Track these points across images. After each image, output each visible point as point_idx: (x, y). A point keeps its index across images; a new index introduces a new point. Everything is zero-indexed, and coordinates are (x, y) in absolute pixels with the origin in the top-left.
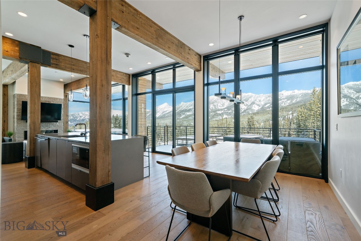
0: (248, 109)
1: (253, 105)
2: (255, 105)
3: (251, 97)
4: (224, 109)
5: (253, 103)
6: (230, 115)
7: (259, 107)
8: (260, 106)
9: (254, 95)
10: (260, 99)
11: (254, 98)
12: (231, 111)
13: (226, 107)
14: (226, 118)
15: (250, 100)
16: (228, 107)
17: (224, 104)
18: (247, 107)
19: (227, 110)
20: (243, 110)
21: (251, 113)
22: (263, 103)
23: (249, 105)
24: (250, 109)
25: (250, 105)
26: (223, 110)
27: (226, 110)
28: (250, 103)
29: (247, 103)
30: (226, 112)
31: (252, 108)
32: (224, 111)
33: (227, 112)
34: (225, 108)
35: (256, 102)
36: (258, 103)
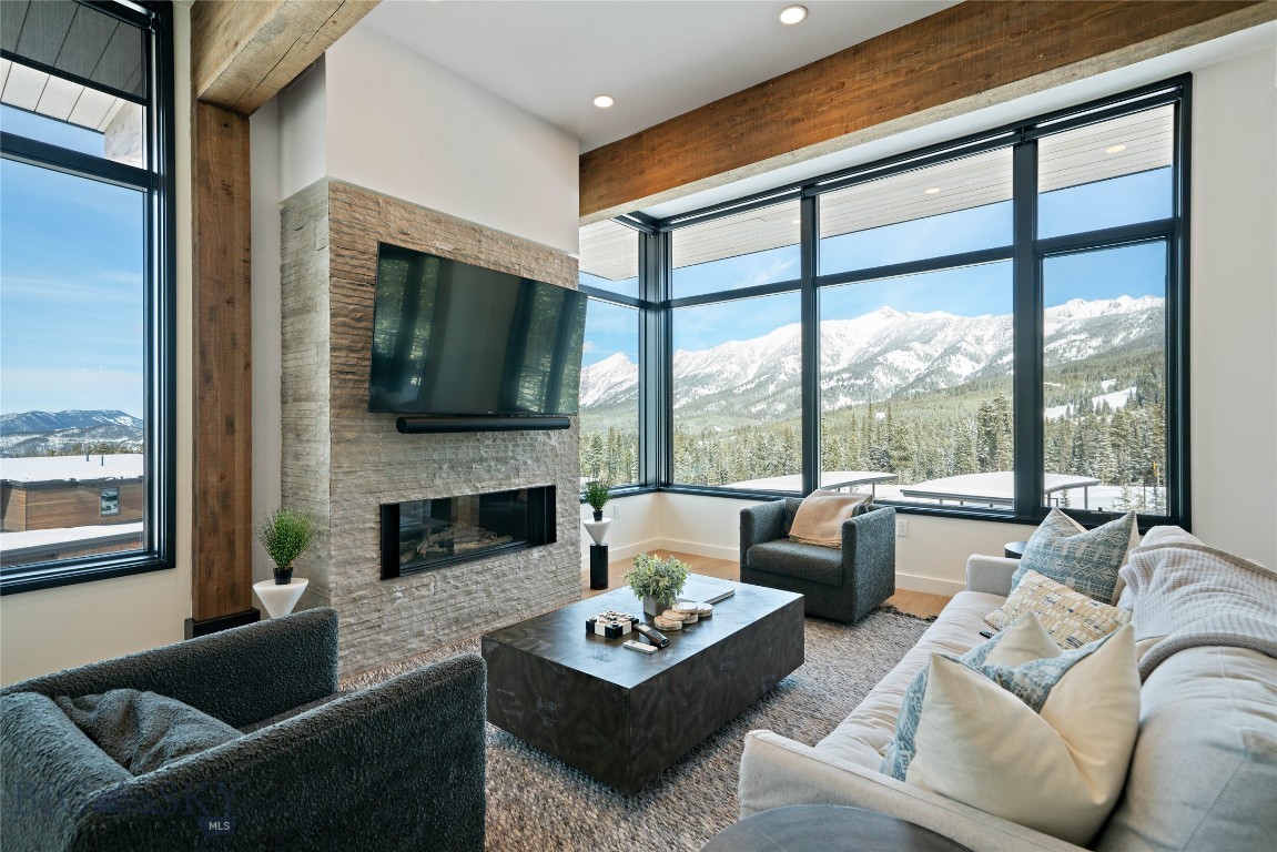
0: (933, 372)
1: (952, 357)
2: (959, 356)
3: (943, 327)
4: (838, 373)
5: (953, 350)
6: (863, 394)
7: (976, 365)
8: (978, 362)
9: (955, 318)
10: (979, 333)
11: (956, 329)
12: (865, 380)
13: (846, 366)
14: (850, 408)
15: (940, 336)
16: (855, 365)
17: (838, 355)
18: (927, 364)
19: (850, 378)
20: (914, 375)
21: (943, 386)
22: (990, 349)
23: (936, 355)
24: (940, 371)
25: (941, 357)
26: (835, 378)
27: (845, 376)
28: (940, 351)
29: (928, 349)
30: (845, 384)
31: (949, 369)
32: (838, 381)
33: (852, 386)
34: (844, 370)
35: (964, 345)
36: (972, 350)
